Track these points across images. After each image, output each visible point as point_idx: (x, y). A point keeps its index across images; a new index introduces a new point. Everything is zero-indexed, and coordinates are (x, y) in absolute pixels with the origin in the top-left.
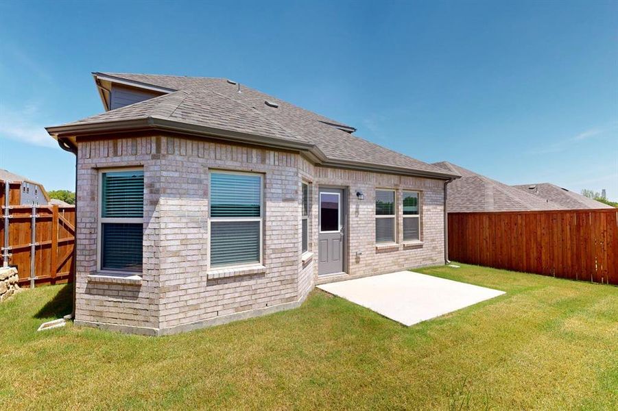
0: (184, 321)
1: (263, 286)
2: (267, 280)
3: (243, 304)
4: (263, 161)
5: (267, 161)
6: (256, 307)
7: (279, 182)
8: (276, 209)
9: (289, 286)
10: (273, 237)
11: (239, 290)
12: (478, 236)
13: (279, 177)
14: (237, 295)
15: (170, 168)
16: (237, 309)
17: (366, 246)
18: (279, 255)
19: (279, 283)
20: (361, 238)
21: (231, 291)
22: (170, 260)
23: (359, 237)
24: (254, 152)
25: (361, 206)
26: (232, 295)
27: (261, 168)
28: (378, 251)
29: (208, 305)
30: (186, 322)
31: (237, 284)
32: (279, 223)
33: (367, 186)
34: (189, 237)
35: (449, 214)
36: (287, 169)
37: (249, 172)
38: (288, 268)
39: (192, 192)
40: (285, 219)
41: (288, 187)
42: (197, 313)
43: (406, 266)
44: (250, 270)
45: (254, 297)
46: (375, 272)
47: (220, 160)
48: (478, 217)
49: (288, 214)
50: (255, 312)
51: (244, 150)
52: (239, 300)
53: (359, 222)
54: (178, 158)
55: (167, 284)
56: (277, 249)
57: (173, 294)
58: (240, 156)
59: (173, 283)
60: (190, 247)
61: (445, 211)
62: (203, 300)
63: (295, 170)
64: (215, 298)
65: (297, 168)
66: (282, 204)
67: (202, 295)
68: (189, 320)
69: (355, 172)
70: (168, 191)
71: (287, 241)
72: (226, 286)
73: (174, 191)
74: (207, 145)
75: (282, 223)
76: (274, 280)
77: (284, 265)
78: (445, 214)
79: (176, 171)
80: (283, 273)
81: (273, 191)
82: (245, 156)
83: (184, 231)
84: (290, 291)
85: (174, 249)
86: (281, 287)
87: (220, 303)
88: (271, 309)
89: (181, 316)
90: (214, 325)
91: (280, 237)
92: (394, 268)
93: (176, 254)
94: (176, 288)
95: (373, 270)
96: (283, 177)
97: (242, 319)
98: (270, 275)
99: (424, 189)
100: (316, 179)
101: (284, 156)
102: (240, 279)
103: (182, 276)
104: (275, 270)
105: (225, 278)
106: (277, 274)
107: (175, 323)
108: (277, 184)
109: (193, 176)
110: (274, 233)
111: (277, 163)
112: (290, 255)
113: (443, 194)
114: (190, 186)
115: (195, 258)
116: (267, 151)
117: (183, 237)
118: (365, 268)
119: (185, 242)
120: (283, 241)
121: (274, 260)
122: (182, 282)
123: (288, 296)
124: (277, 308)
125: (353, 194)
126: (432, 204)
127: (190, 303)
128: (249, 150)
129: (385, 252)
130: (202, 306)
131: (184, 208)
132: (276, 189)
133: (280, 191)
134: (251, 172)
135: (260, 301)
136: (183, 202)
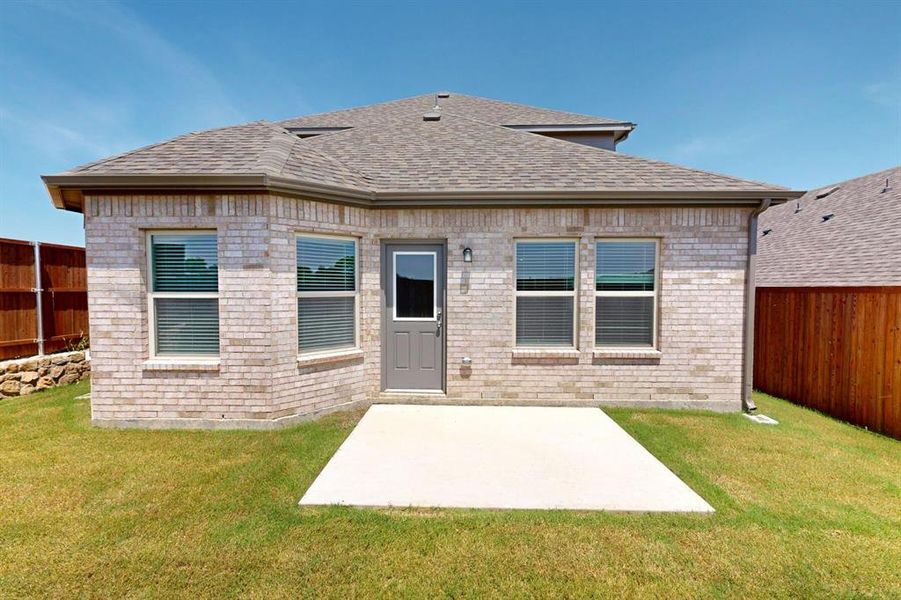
0: (119, 415)
1: (216, 389)
2: (222, 382)
3: (189, 409)
4: (212, 211)
5: (218, 211)
6: (208, 417)
7: (238, 240)
8: (233, 281)
9: (257, 395)
10: (230, 322)
11: (183, 389)
12: (880, 352)
13: (236, 233)
14: (181, 395)
15: (95, 233)
16: (181, 414)
17: (487, 350)
18: (240, 349)
19: (241, 389)
20: (474, 333)
21: (173, 389)
22: (101, 341)
23: (471, 330)
24: (198, 200)
25: (473, 275)
26: (175, 395)
27: (209, 222)
28: (517, 361)
29: (146, 401)
30: (121, 416)
31: (181, 381)
32: (239, 302)
33: (489, 235)
34: (120, 315)
35: (759, 290)
36: (251, 219)
37: (192, 229)
38: (255, 369)
39: (120, 261)
40: (248, 295)
41: (252, 247)
42: (133, 408)
43: (599, 398)
44: (193, 365)
45: (204, 402)
46: (510, 400)
47: (153, 216)
48: (883, 299)
49: (253, 288)
50: (205, 423)
51: (184, 198)
52: (183, 402)
53: (471, 304)
54: (104, 220)
55: (100, 368)
56: (237, 339)
57: (106, 381)
58: (178, 208)
59: (106, 369)
60: (121, 328)
61: (746, 282)
62: (138, 395)
63: (264, 220)
64: (153, 395)
65: (269, 217)
66: (243, 273)
67: (138, 388)
68: (125, 415)
69: (459, 211)
70: (95, 260)
71: (253, 329)
72: (166, 381)
73: (101, 260)
74: (135, 199)
75: (243, 302)
76: (233, 383)
77: (247, 363)
78: (746, 290)
79: (102, 236)
80: (247, 376)
81: (228, 254)
82: (185, 207)
83: (115, 308)
84: (259, 403)
85: (105, 329)
86: (245, 395)
87: (160, 402)
88: (227, 423)
89: (116, 408)
90: (152, 428)
91: (240, 322)
92: (561, 398)
93: (107, 336)
94: (109, 375)
95: (504, 395)
96: (245, 233)
97: (186, 428)
98: (228, 376)
99: (666, 234)
100: (375, 231)
101: (245, 200)
102: (184, 374)
103: (114, 362)
104: (235, 369)
105: (166, 371)
106: (236, 376)
107: (109, 415)
108: (234, 243)
109: (121, 240)
110: (232, 315)
111: (232, 212)
112: (259, 349)
113: (745, 240)
114: (118, 254)
115: (128, 342)
116: (218, 197)
117: (113, 315)
118: (482, 389)
119: (116, 321)
120: (246, 329)
121: (232, 356)
122: (115, 369)
123: (256, 409)
124: (238, 423)
125: (455, 252)
126: (697, 267)
127: (125, 395)
128: (191, 198)
129: (538, 364)
130: (139, 402)
131: (113, 281)
132: (234, 252)
133: (239, 254)
134: (196, 229)
135: (212, 409)
136: (112, 272)
